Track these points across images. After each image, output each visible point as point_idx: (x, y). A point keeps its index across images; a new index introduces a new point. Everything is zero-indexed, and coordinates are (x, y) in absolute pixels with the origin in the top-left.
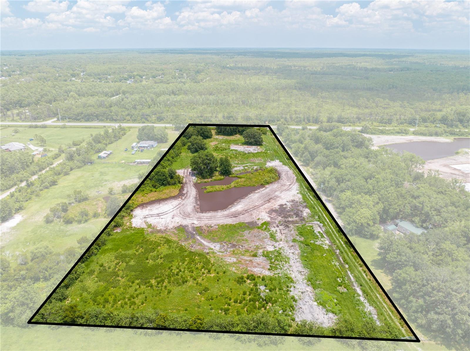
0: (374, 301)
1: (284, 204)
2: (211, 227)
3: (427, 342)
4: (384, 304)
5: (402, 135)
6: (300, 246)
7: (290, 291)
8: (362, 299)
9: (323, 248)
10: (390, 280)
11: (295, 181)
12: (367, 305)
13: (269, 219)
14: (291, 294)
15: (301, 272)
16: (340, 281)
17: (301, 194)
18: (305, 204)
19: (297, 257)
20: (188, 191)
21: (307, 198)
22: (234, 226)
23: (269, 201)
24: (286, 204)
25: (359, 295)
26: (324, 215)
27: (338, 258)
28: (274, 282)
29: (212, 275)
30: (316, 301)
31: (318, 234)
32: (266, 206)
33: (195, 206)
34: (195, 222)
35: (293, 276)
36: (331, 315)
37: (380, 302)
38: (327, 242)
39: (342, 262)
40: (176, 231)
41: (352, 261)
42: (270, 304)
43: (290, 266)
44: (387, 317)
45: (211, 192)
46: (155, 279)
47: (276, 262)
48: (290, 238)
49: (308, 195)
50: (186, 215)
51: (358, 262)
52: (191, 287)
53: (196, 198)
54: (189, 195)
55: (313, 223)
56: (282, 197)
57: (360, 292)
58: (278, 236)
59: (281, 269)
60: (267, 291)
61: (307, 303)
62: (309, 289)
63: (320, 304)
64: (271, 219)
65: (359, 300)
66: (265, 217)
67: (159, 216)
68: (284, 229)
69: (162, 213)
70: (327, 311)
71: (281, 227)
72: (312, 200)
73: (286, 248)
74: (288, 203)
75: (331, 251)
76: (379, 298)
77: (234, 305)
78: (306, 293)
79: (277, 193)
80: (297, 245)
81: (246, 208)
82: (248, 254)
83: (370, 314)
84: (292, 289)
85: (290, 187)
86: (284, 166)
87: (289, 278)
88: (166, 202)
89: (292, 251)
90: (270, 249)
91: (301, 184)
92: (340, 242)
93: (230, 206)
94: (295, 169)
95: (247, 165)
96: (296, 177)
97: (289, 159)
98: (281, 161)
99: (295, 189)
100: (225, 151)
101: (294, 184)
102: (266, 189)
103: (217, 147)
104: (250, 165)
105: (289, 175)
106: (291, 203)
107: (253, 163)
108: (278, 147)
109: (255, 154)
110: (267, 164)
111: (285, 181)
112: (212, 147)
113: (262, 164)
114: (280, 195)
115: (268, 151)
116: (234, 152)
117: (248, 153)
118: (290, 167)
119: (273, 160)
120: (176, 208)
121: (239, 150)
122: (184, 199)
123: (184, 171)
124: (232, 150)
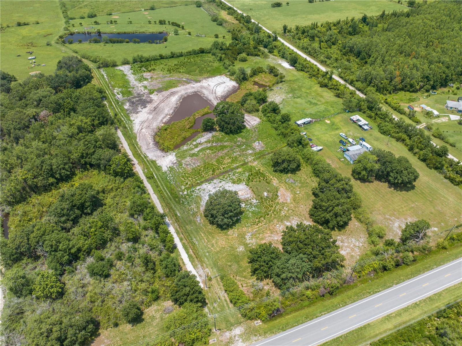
1: (144, 109)
2: (182, 85)
9: (117, 88)
11: (138, 135)
12: (104, 74)
13: (151, 96)
14: (132, 71)
15: (129, 77)
17: (130, 120)
18: (128, 112)
19: (131, 81)
21: (126, 117)
22: (170, 88)
23: (155, 108)
24: (142, 109)
26: (114, 106)
27: (111, 85)
28: (140, 72)
30: (123, 71)
31: (120, 93)
32: (156, 104)
33: (204, 94)
34: (193, 85)
35: (133, 75)
38: (115, 91)
43: (134, 78)
47: (140, 78)
48: (136, 88)
49: (125, 120)
50: (202, 87)
53: (210, 101)
55: (122, 100)
56: (146, 114)
57: (105, 77)
58: (142, 89)
59: (138, 76)
66: (154, 97)
71: (142, 93)
72: (122, 116)
73: (137, 84)
74: (141, 110)
75: (114, 87)
78: (127, 72)
79: (151, 117)
81: (169, 100)
85: (141, 126)
86: (154, 159)
89: (134, 83)
90: (145, 82)
91: (132, 132)
92: (108, 92)
93: (181, 100)
94: (140, 156)
95: (197, 150)
96: (137, 140)
97: (150, 178)
98: (159, 168)
99: (136, 124)
100: (247, 174)
101: (138, 130)
102: (162, 121)
103: (267, 183)
104: (193, 149)
105: (145, 143)
106: (138, 111)
107: (193, 155)
108: (176, 215)
109: (203, 180)
110: (175, 158)
111: (147, 134)
112: (275, 182)
113: (181, 157)
114: (148, 115)
115: (188, 195)
116: (234, 177)
117: (212, 179)
118: (146, 157)
119: (171, 169)
120: (214, 90)
121: (230, 184)
122: (216, 97)
123: (250, 123)
124: (240, 181)
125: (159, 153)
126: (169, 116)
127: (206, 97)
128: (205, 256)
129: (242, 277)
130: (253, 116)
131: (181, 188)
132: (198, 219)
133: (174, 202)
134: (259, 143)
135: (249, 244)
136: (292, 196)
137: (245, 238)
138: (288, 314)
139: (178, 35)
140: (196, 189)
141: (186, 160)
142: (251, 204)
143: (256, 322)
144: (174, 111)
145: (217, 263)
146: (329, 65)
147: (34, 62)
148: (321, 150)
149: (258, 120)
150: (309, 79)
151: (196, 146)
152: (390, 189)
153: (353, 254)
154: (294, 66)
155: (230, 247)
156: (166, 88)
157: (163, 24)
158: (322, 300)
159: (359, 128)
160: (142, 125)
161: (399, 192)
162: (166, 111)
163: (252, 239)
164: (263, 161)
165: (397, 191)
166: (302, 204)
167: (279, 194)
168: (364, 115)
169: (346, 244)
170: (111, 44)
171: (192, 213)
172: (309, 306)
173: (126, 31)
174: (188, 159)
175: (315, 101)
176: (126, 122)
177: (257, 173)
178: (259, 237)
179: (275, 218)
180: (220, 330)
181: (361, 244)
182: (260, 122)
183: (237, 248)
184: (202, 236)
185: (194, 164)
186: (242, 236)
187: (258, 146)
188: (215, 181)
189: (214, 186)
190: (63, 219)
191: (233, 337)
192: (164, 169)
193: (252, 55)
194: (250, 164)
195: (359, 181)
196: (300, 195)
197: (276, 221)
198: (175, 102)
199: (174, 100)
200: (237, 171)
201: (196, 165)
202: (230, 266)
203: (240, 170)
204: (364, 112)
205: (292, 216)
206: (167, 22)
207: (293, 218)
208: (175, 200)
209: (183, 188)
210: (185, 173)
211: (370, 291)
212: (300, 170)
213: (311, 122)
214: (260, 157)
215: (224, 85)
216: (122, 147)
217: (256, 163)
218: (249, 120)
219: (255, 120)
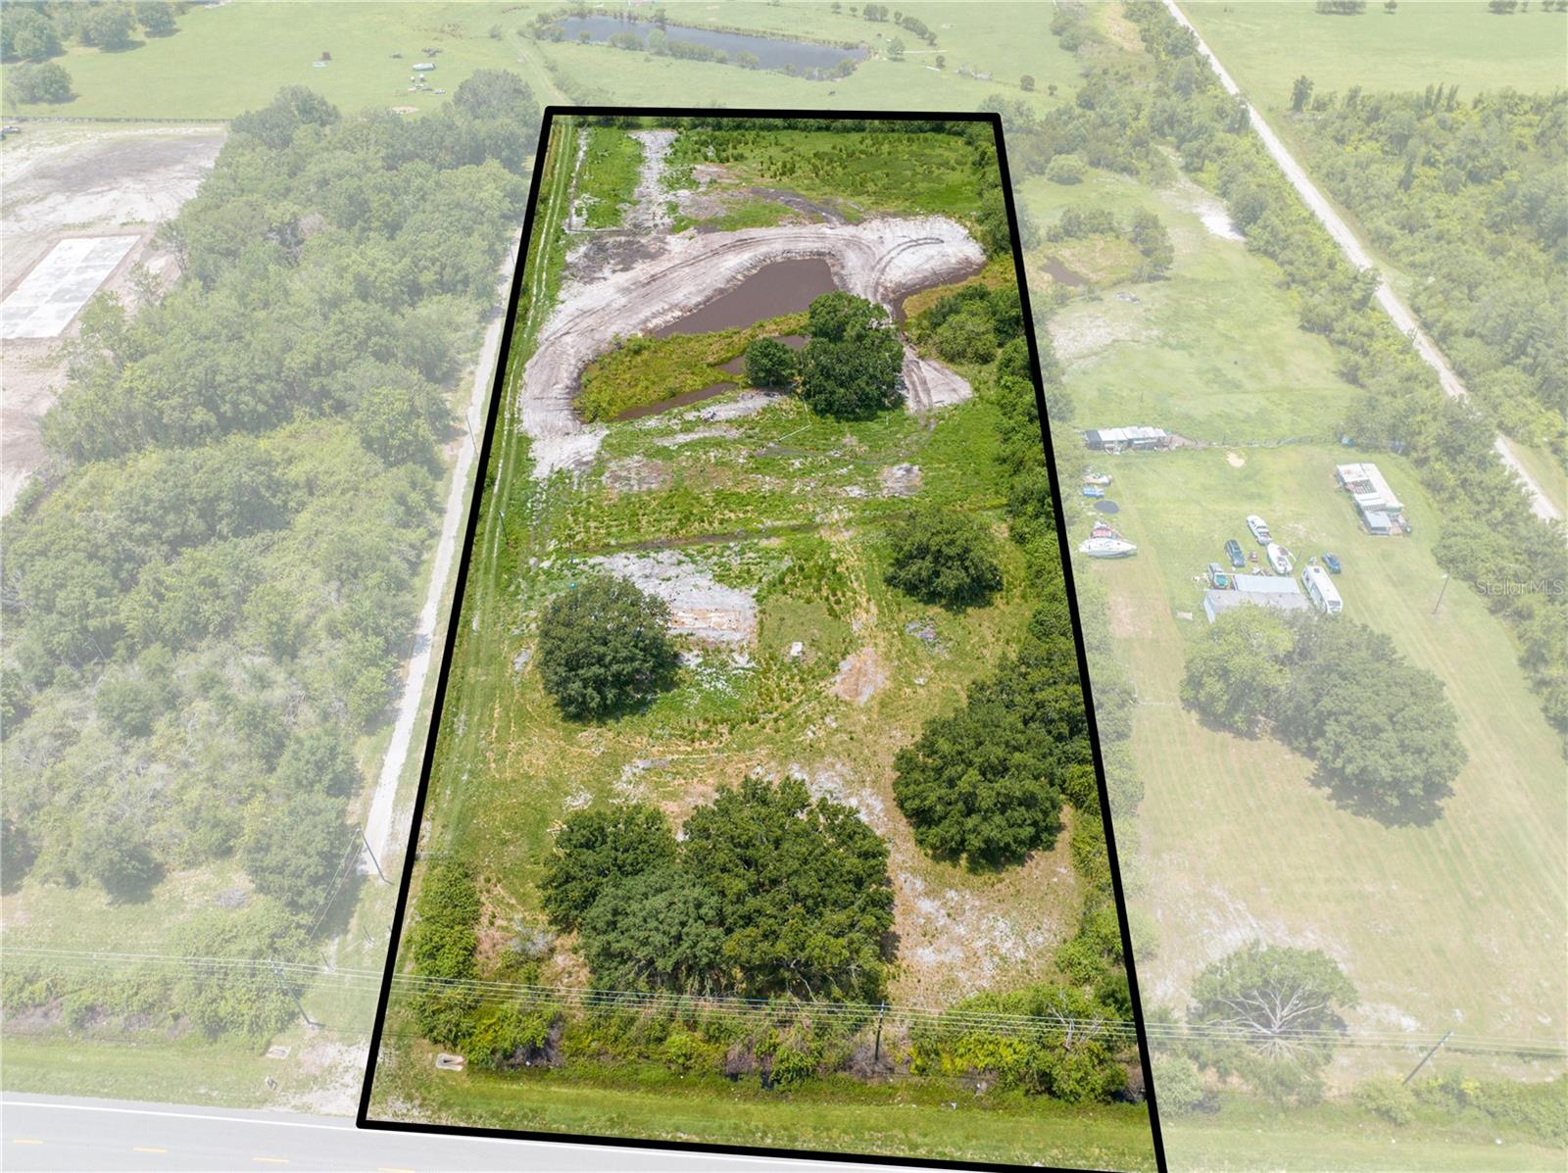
1: (618, 273)
2: (793, 223)
11: (542, 348)
13: (669, 238)
17: (553, 300)
18: (567, 273)
21: (548, 287)
22: (745, 225)
23: (654, 278)
24: (614, 272)
26: (541, 246)
30: (644, 146)
32: (667, 265)
34: (829, 231)
35: (663, 165)
48: (642, 204)
49: (538, 296)
50: (854, 243)
55: (579, 232)
56: (612, 291)
58: (661, 211)
59: (677, 170)
64: (666, 240)
66: (676, 244)
68: (645, 221)
71: (650, 224)
73: (656, 193)
74: (607, 274)
75: (581, 188)
79: (621, 301)
80: (635, 199)
81: (715, 259)
82: (725, 184)
85: (570, 325)
86: (534, 432)
90: (684, 193)
92: (554, 201)
93: (754, 271)
94: (499, 413)
95: (681, 438)
96: (527, 365)
98: (524, 466)
99: (562, 315)
100: (786, 564)
101: (554, 334)
102: (647, 320)
103: (831, 612)
104: (672, 433)
105: (544, 378)
106: (598, 275)
107: (665, 453)
108: (466, 624)
109: (629, 540)
110: (595, 449)
111: (572, 351)
112: (864, 618)
113: (613, 448)
114: (618, 296)
115: (548, 573)
116: (735, 563)
117: (659, 547)
118: (514, 421)
119: (561, 476)
120: (886, 259)
121: (705, 581)
122: (877, 284)
123: (929, 395)
124: (745, 578)
125: (563, 419)
126: (677, 313)
127: (842, 278)
128: (456, 780)
129: (513, 893)
130: (956, 373)
131: (543, 546)
132: (521, 660)
133: (491, 583)
134: (909, 471)
135: (618, 795)
136: (889, 684)
137: (617, 771)
138: (564, 1080)
139: (902, 60)
140: (585, 563)
141: (627, 461)
142: (724, 665)
143: (446, 1056)
144: (709, 299)
145: (474, 817)
146: (1398, 253)
147: (423, 80)
148: (1124, 555)
149: (965, 390)
150: (1275, 292)
151: (688, 427)
152: (1311, 791)
153: (962, 976)
154: (1244, 234)
155: (550, 781)
156: (731, 224)
157: (875, 20)
158: (722, 1092)
159: (1351, 515)
160: (578, 320)
161: (1346, 815)
162: (679, 296)
163: (637, 784)
164: (876, 537)
165: (1339, 807)
166: (903, 727)
167: (844, 666)
168: (1415, 473)
169: (961, 930)
170: (669, 60)
171: (517, 632)
172: (654, 1087)
173: (743, 26)
174: (634, 461)
175: (1238, 374)
176: (538, 301)
177: (822, 569)
178: (665, 785)
179: (770, 740)
180: (322, 1026)
181: (1021, 954)
182: (966, 401)
183: (566, 794)
184: (491, 716)
185: (641, 481)
186: (614, 762)
187: (897, 480)
188: (665, 556)
189: (648, 572)
190: (141, 529)
191: (340, 1069)
192: (541, 472)
193: (1109, 166)
194: (824, 533)
195: (1195, 715)
196: (920, 691)
197: (763, 752)
198: (728, 274)
199: (733, 264)
200: (764, 543)
201: (645, 487)
202: (504, 843)
203: (775, 543)
204: (1421, 463)
205: (837, 755)
206: (890, 16)
207: (833, 765)
208: (498, 577)
209: (552, 545)
210: (589, 503)
211: (920, 1140)
212: (989, 603)
213: (1160, 443)
214: (873, 520)
215: (932, 250)
216: (472, 373)
217: (846, 536)
218: (930, 385)
219: (954, 390)
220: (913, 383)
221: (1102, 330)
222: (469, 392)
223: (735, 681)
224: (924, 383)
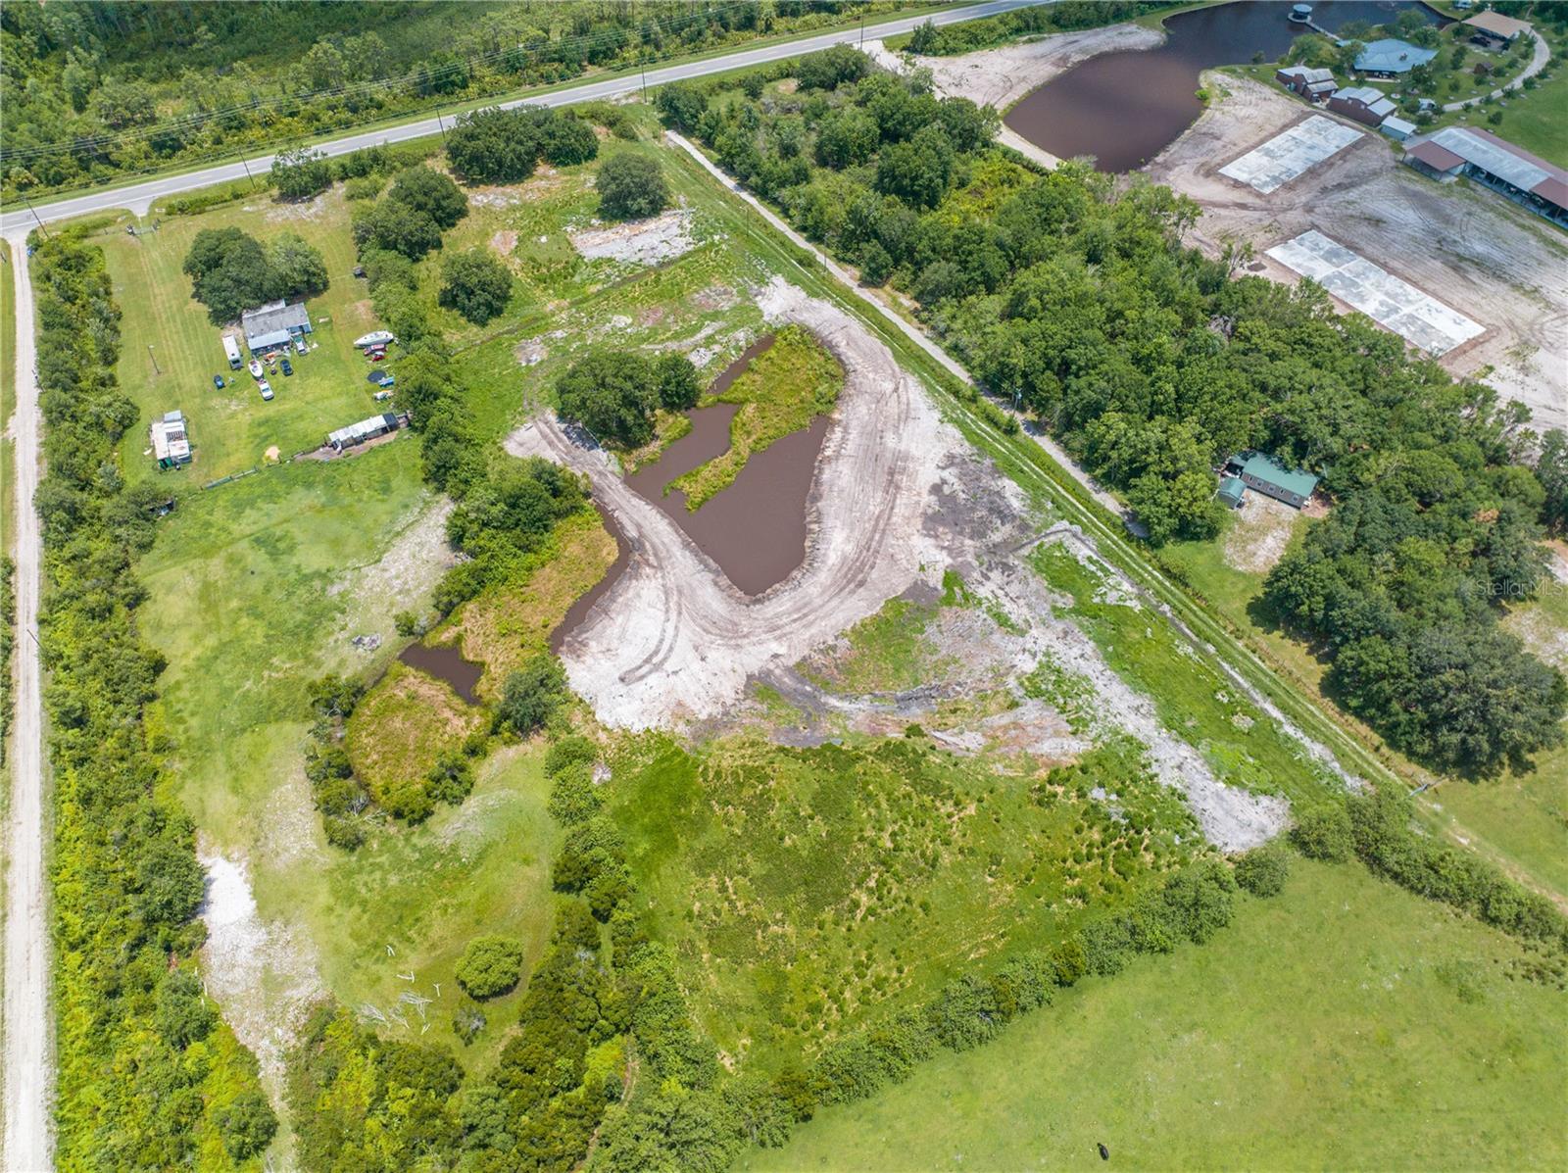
0: (1314, 728)
1: (937, 480)
2: (834, 648)
3: (1439, 784)
4: (1331, 725)
5: (1031, 41)
6: (1081, 626)
7: (1156, 775)
8: (1289, 730)
9: (1131, 609)
10: (1309, 653)
11: (897, 369)
12: (1306, 741)
13: (947, 559)
14: (1163, 780)
15: (1137, 709)
16: (1225, 700)
17: (952, 420)
18: (988, 462)
19: (1101, 668)
20: (639, 527)
21: (978, 435)
22: (885, 620)
23: (894, 483)
24: (944, 481)
25: (1280, 724)
27: (1180, 630)
28: (1108, 766)
29: (972, 809)
30: (1218, 778)
31: (1093, 568)
33: (716, 584)
34: (775, 647)
35: (1130, 729)
36: (1265, 801)
37: (1325, 725)
38: (1126, 586)
39: (1195, 639)
40: (758, 706)
41: (1210, 627)
42: (1146, 832)
43: (1107, 701)
44: (1355, 757)
45: (705, 500)
46: (859, 885)
47: (1072, 704)
48: (1044, 610)
49: (973, 422)
50: (730, 632)
51: (1225, 628)
52: (956, 868)
53: (686, 545)
54: (656, 541)
55: (1053, 529)
56: (914, 452)
57: (1276, 713)
59: (1094, 719)
60: (1114, 797)
61: (1208, 793)
62: (1185, 751)
63: (1229, 782)
64: (949, 555)
65: (1288, 738)
66: (931, 553)
67: (658, 667)
68: (1006, 579)
69: (656, 652)
70: (1253, 794)
71: (996, 577)
72: (995, 439)
73: (1058, 646)
74: (945, 474)
75: (1152, 614)
76: (1317, 713)
77: (1082, 870)
78: (1187, 766)
79: (890, 440)
80: (1070, 622)
81: (859, 537)
82: (993, 707)
83: (1325, 763)
84: (1154, 769)
85: (904, 399)
86: (815, 302)
87: (1129, 739)
88: (620, 600)
89: (1076, 651)
91: (921, 376)
93: (807, 543)
94: (857, 307)
95: (707, 331)
96: (887, 349)
97: (807, 262)
98: (793, 281)
99: (923, 407)
100: (577, 279)
101: (905, 385)
102: (846, 430)
103: (534, 260)
104: (719, 332)
105: (860, 343)
106: (953, 470)
107: (716, 316)
108: (726, 202)
109: (683, 263)
110: (761, 305)
111: (871, 376)
112: (515, 265)
113: (748, 312)
114: (903, 447)
115: (711, 234)
116: (608, 271)
117: (662, 265)
118: (838, 305)
119: (762, 281)
120: (673, 615)
121: (618, 257)
122: (660, 567)
123: (541, 432)
124: (597, 264)
125: (810, 320)
126: (828, 453)
131: (730, 246)
133: (736, 220)
134: (529, 361)
136: (488, 243)
140: (695, 244)
141: (731, 304)
144: (818, 483)
149: (511, 447)
151: (711, 339)
156: (900, 612)
160: (904, 407)
164: (530, 311)
167: (515, 243)
174: (726, 305)
177: (554, 282)
179: (536, 208)
182: (507, 437)
185: (709, 296)
187: (533, 352)
188: (653, 261)
189: (656, 252)
192: (779, 280)
194: (565, 303)
196: (470, 246)
197: (536, 204)
198: (828, 522)
199: (836, 543)
200: (599, 287)
201: (703, 293)
203: (594, 289)
205: (501, 213)
207: (501, 209)
209: (724, 246)
214: (536, 319)
217: (550, 307)
218: (544, 442)
219: (521, 445)
220: (560, 440)
221: (393, 572)
222: (904, 317)
223: (567, 223)
224: (550, 443)
